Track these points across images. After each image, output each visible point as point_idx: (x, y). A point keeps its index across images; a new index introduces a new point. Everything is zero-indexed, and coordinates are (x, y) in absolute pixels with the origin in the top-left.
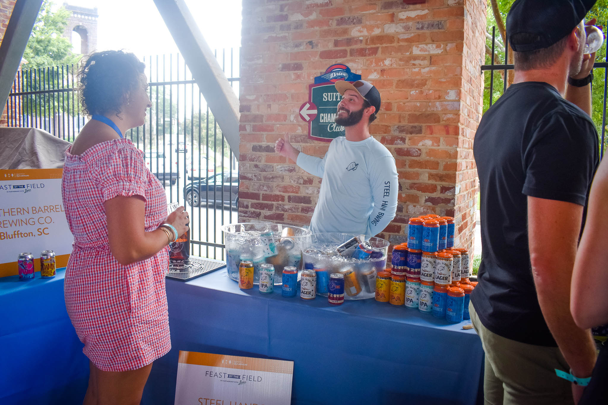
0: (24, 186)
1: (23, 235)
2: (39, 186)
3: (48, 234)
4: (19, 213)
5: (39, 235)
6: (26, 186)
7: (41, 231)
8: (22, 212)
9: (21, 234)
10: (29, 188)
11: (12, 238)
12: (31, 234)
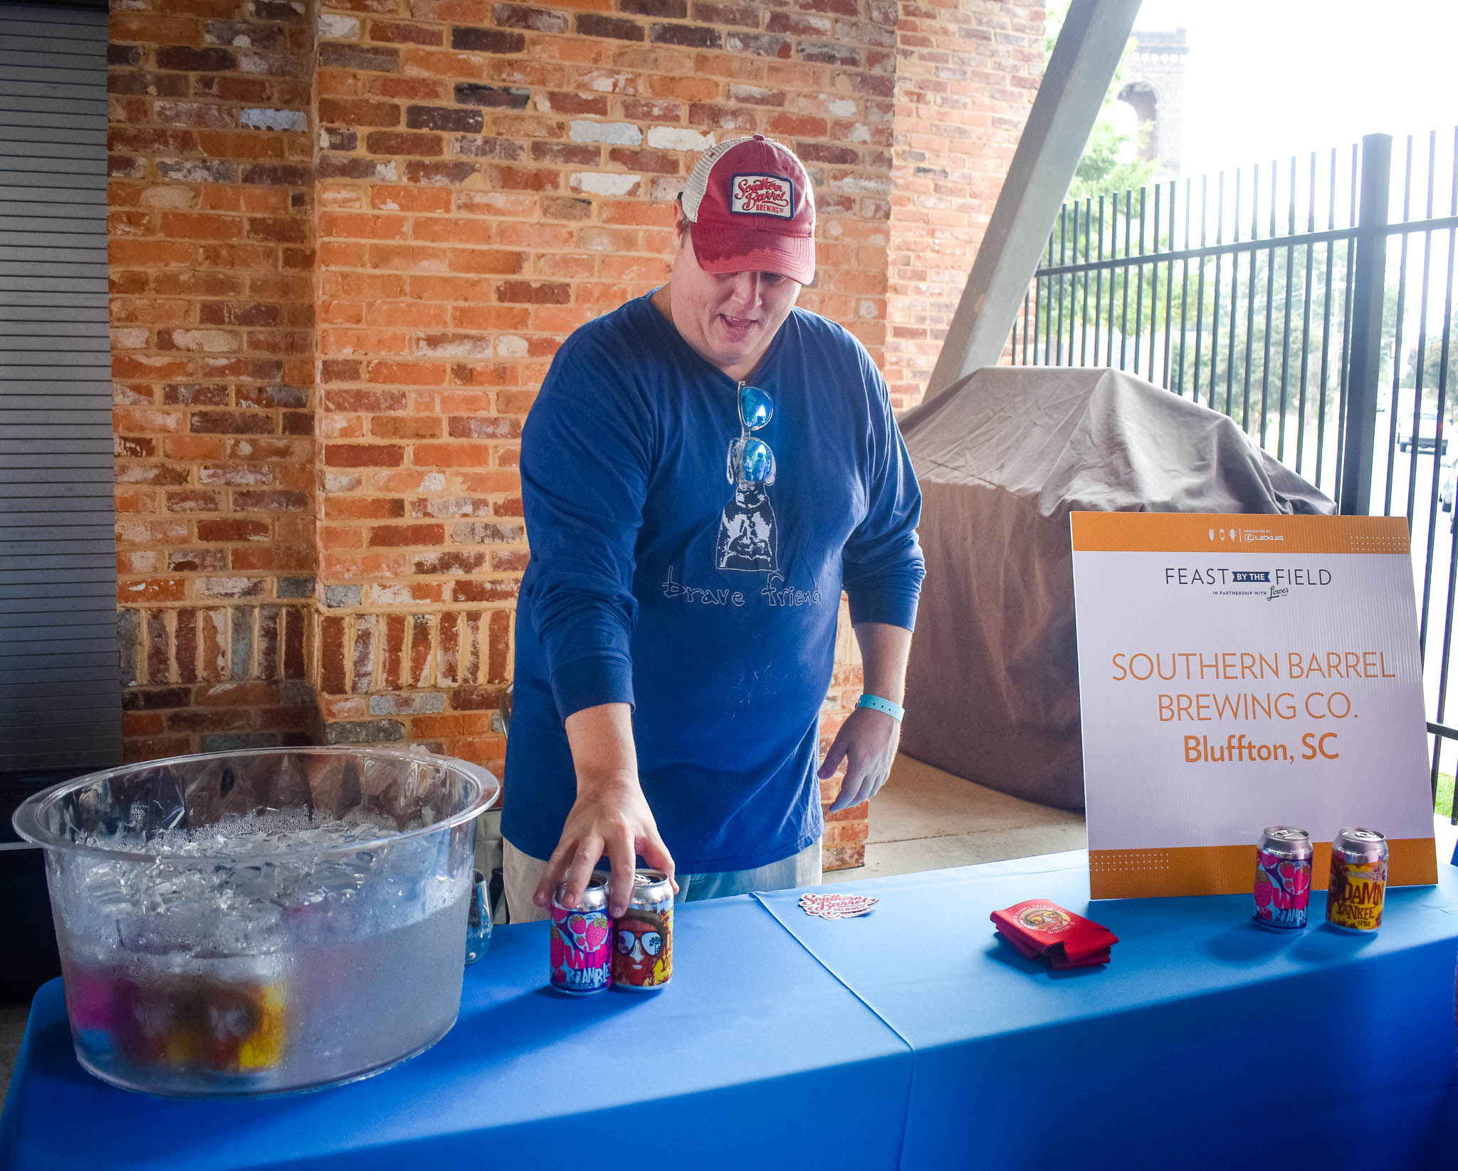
0: (1266, 574)
1: (1254, 752)
2: (1315, 578)
3: (1337, 756)
4: (1246, 671)
5: (1305, 756)
6: (1272, 577)
7: (1314, 742)
8: (1256, 669)
9: (1250, 747)
10: (1283, 584)
11: (1222, 758)
12: (1280, 751)
